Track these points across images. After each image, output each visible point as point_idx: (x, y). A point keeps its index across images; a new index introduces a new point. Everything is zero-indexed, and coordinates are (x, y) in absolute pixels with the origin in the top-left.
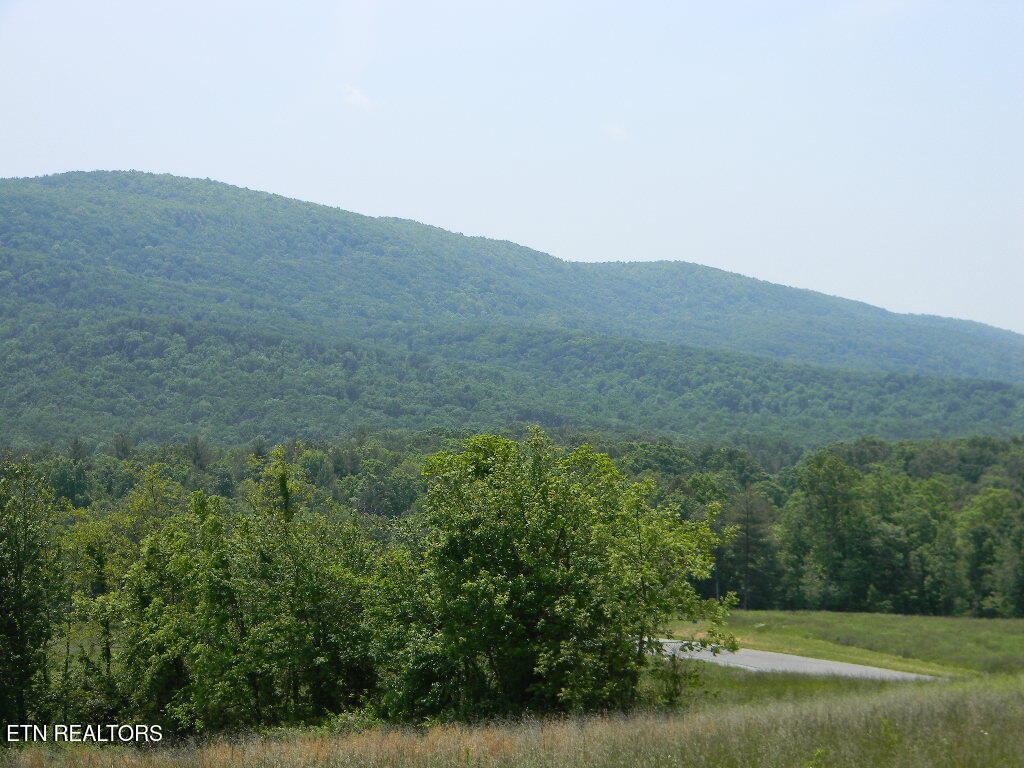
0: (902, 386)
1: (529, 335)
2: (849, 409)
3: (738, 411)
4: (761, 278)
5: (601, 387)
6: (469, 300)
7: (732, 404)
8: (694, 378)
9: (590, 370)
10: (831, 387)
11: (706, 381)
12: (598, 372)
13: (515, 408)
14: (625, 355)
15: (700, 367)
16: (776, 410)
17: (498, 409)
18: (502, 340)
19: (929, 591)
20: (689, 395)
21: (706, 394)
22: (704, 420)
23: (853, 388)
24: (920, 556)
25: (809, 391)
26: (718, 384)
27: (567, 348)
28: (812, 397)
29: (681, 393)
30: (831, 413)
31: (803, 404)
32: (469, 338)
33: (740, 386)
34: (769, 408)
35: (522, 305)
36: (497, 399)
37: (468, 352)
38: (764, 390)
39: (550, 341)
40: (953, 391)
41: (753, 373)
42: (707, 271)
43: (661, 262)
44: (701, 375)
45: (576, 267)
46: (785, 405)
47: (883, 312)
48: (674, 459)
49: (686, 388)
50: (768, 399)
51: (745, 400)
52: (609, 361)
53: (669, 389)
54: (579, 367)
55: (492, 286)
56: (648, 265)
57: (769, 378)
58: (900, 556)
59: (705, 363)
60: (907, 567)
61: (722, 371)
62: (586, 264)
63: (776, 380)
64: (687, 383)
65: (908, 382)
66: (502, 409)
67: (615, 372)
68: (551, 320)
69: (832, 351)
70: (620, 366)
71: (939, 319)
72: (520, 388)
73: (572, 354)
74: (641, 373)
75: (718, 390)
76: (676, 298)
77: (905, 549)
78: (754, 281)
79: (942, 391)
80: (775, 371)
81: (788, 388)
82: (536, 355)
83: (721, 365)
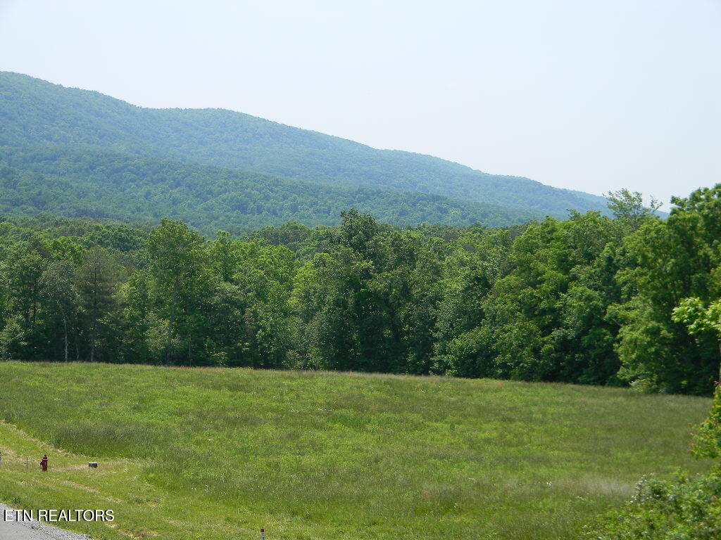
0: (368, 198)
1: (98, 156)
2: (328, 213)
3: (246, 214)
4: (280, 122)
5: (148, 195)
6: (62, 132)
7: (242, 208)
8: (216, 189)
9: (141, 183)
10: (316, 197)
11: (225, 191)
12: (147, 184)
13: (74, 208)
14: (167, 172)
15: (221, 182)
16: (274, 213)
17: (62, 208)
18: (78, 159)
19: (261, 344)
20: (211, 201)
21: (224, 201)
22: (217, 219)
23: (332, 198)
24: (255, 313)
25: (299, 199)
26: (234, 194)
27: (126, 166)
28: (302, 203)
29: (206, 200)
30: (314, 216)
31: (294, 209)
32: (54, 159)
33: (249, 195)
34: (269, 211)
35: (101, 137)
36: (62, 202)
37: (52, 168)
38: (267, 198)
39: (114, 161)
40: (405, 201)
41: (259, 186)
42: (241, 116)
43: (208, 109)
44: (221, 187)
45: (146, 112)
46: (281, 210)
47: (367, 148)
48: (131, 238)
49: (209, 196)
50: (268, 205)
51: (252, 205)
52: (156, 176)
53: (197, 197)
54: (133, 181)
55: (79, 122)
56: (199, 112)
57: (272, 191)
58: (237, 312)
59: (225, 179)
60: (242, 322)
61: (237, 184)
62: (153, 110)
63: (277, 192)
64: (210, 192)
65: (373, 194)
66: (65, 208)
67: (159, 184)
68: (121, 148)
69: (326, 174)
70: (163, 180)
71: (406, 154)
72: (82, 195)
73: (129, 171)
74: (179, 185)
75: (232, 198)
76: (218, 134)
77: (242, 307)
78: (275, 124)
79: (396, 201)
80: (276, 186)
81: (285, 198)
82: (103, 171)
83: (236, 180)
